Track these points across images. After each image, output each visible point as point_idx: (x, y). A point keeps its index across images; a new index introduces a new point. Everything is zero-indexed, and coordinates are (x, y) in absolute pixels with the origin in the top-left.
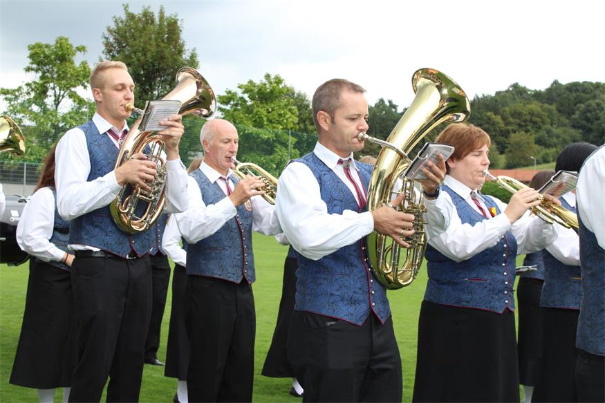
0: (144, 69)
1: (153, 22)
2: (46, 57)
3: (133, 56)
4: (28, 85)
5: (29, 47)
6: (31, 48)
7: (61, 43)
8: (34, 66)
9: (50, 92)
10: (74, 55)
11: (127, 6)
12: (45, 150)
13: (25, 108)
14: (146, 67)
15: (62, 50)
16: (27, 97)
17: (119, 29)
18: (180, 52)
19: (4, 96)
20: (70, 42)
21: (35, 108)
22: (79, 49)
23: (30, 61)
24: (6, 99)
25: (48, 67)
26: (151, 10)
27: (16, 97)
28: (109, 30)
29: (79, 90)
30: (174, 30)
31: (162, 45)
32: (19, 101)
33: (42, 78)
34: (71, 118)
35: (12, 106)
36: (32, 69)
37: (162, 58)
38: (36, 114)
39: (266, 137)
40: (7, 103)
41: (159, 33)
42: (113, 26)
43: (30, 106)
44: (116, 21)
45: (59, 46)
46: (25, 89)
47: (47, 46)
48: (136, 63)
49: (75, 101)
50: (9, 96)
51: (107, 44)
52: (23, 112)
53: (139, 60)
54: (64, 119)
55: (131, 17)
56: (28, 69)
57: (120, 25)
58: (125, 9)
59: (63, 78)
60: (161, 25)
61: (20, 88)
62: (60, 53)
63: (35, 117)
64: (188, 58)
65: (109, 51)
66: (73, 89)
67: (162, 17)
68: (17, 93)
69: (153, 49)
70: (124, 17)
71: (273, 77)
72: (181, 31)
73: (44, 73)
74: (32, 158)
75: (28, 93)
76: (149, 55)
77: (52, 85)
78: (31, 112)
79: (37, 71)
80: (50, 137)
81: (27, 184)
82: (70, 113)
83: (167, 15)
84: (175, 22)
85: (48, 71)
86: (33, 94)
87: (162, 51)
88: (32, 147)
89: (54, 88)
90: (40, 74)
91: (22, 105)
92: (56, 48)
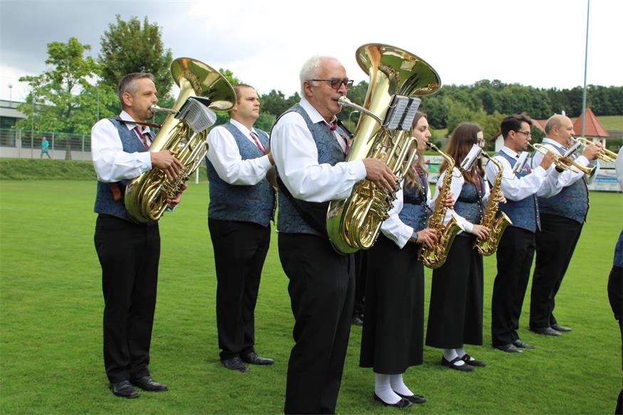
0: (134, 63)
1: (139, 28)
2: (62, 52)
3: (125, 53)
4: (47, 74)
5: (48, 45)
6: (50, 46)
7: (74, 43)
8: (53, 59)
9: (65, 80)
10: (82, 51)
11: (119, 16)
12: (63, 123)
13: (45, 91)
14: (135, 62)
15: (74, 47)
16: (47, 83)
17: (113, 33)
18: (160, 51)
19: (29, 82)
20: (79, 41)
21: (53, 91)
22: (85, 47)
23: (50, 55)
24: (31, 84)
25: (63, 60)
26: (138, 19)
27: (39, 83)
28: (106, 34)
29: (87, 78)
30: (156, 34)
31: (147, 45)
32: (41, 86)
33: (59, 68)
34: (82, 99)
35: (36, 89)
36: (51, 62)
37: (148, 55)
38: (55, 96)
39: (222, 115)
40: (31, 88)
41: (144, 37)
42: (109, 31)
43: (50, 90)
44: (111, 28)
45: (72, 44)
46: (45, 77)
47: (62, 45)
48: (128, 59)
49: (84, 86)
50: (34, 82)
51: (104, 44)
52: (45, 94)
53: (130, 57)
54: (77, 100)
55: (123, 24)
56: (48, 62)
57: (114, 30)
58: (118, 18)
59: (76, 69)
60: (145, 30)
61: (41, 77)
62: (73, 50)
63: (54, 99)
64: (166, 56)
65: (106, 50)
66: (82, 77)
67: (146, 25)
68: (39, 80)
69: (141, 48)
70: (116, 24)
71: (224, 71)
72: (160, 35)
73: (60, 65)
74: (54, 129)
75: (48, 80)
76: (138, 52)
77: (66, 74)
78: (51, 95)
79: (55, 63)
80: (65, 114)
81: (55, 149)
82: (81, 96)
83: (150, 23)
84: (156, 29)
85: (63, 63)
86: (51, 82)
87: (147, 50)
88: (54, 121)
89: (67, 77)
90: (57, 66)
91: (43, 88)
92: (70, 46)
